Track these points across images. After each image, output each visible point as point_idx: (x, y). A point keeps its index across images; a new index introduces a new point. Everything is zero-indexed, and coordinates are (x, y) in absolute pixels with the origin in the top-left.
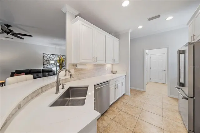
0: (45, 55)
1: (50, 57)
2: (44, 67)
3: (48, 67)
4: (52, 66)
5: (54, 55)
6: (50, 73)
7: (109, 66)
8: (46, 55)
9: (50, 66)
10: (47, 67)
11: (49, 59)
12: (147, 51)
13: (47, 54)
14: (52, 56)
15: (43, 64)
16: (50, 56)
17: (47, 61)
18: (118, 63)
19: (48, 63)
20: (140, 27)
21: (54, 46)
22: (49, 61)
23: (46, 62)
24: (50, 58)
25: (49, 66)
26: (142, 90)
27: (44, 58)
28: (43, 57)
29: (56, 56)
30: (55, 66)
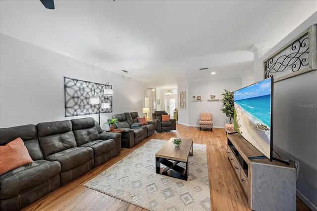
0: (68, 82)
1: (82, 87)
2: (68, 114)
3: (77, 115)
4: (85, 111)
5: (89, 82)
6: (91, 130)
8: (72, 83)
9: (82, 112)
10: (75, 113)
11: (80, 94)
13: (74, 80)
14: (85, 85)
15: (66, 107)
16: (82, 84)
17: (73, 98)
19: (76, 104)
22: (78, 98)
23: (72, 100)
24: (82, 92)
25: (79, 111)
27: (68, 89)
28: (65, 87)
29: (93, 86)
30: (93, 111)
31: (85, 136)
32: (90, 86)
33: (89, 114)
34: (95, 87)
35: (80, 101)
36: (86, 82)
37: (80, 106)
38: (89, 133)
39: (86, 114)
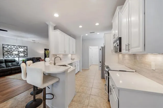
0: (4, 46)
1: (11, 47)
2: (4, 57)
7: (70, 55)
10: (8, 57)
12: (91, 47)
13: (7, 45)
14: (12, 47)
15: (3, 55)
16: (11, 46)
17: (7, 51)
18: (75, 53)
19: (8, 54)
20: (87, 35)
21: (16, 38)
22: (9, 51)
24: (11, 49)
25: (10, 57)
26: (88, 69)
27: (4, 48)
29: (17, 47)
30: (17, 56)
31: (10, 65)
32: (15, 47)
33: (15, 57)
34: (18, 47)
35: (10, 53)
36: (13, 45)
37: (10, 54)
38: (12, 64)
39: (13, 58)
